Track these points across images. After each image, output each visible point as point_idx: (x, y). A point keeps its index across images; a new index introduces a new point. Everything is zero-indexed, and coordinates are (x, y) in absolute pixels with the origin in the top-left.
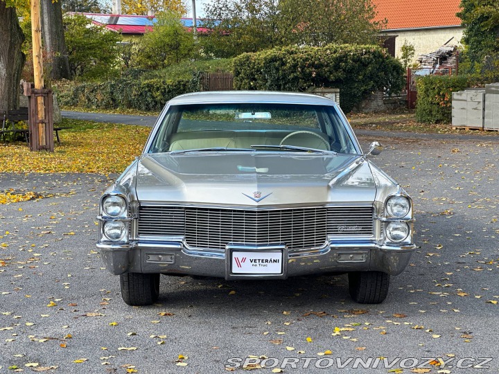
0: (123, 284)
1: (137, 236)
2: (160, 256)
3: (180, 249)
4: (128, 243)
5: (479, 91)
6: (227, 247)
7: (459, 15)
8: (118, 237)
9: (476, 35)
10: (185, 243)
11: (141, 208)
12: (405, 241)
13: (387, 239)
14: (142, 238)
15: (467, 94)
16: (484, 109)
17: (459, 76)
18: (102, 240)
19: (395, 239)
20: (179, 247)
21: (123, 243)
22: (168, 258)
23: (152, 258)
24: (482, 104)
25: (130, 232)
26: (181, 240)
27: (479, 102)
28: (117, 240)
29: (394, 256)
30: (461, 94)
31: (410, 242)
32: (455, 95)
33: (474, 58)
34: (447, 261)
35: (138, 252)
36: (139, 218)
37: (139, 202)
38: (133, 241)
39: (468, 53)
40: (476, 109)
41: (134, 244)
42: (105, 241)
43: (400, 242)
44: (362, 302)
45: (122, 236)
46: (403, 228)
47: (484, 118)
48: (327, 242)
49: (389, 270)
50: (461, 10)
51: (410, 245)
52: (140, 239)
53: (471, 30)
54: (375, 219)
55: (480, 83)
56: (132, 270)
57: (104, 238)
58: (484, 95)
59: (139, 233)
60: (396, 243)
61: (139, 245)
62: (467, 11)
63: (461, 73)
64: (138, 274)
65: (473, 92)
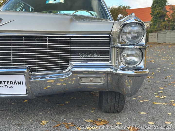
5: (156, 33)
7: (151, 14)
9: (155, 19)
12: (139, 66)
13: (122, 64)
15: (152, 34)
16: (157, 38)
17: (150, 30)
19: (129, 64)
24: (157, 36)
27: (156, 36)
29: (128, 80)
30: (151, 34)
31: (143, 67)
32: (149, 34)
33: (154, 25)
34: (158, 81)
39: (153, 24)
40: (155, 38)
43: (134, 67)
44: (106, 112)
46: (137, 54)
47: (157, 40)
48: (70, 67)
49: (123, 91)
50: (151, 12)
51: (143, 69)
53: (154, 17)
54: (112, 47)
55: (156, 31)
58: (157, 34)
60: (130, 68)
62: (153, 12)
63: (151, 29)
65: (154, 33)
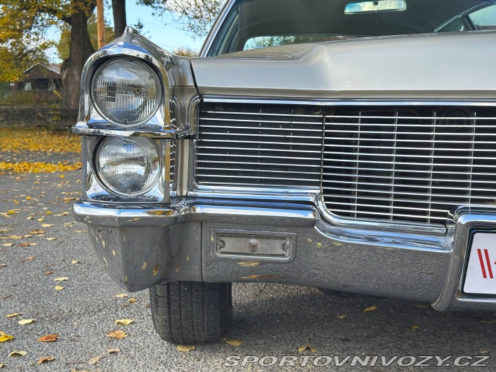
0: (156, 302)
1: (191, 188)
2: (253, 241)
3: (313, 223)
4: (166, 204)
6: (462, 220)
8: (136, 185)
10: (321, 205)
11: (203, 108)
14: (205, 190)
18: (90, 193)
20: (310, 216)
21: (152, 204)
22: (277, 246)
23: (230, 244)
25: (174, 176)
26: (312, 199)
28: (134, 195)
35: (195, 228)
36: (199, 138)
37: (199, 92)
38: (180, 198)
41: (183, 208)
42: (98, 197)
45: (148, 184)
52: (199, 194)
56: (178, 274)
57: (96, 188)
59: (198, 179)
61: (199, 210)
64: (191, 284)
